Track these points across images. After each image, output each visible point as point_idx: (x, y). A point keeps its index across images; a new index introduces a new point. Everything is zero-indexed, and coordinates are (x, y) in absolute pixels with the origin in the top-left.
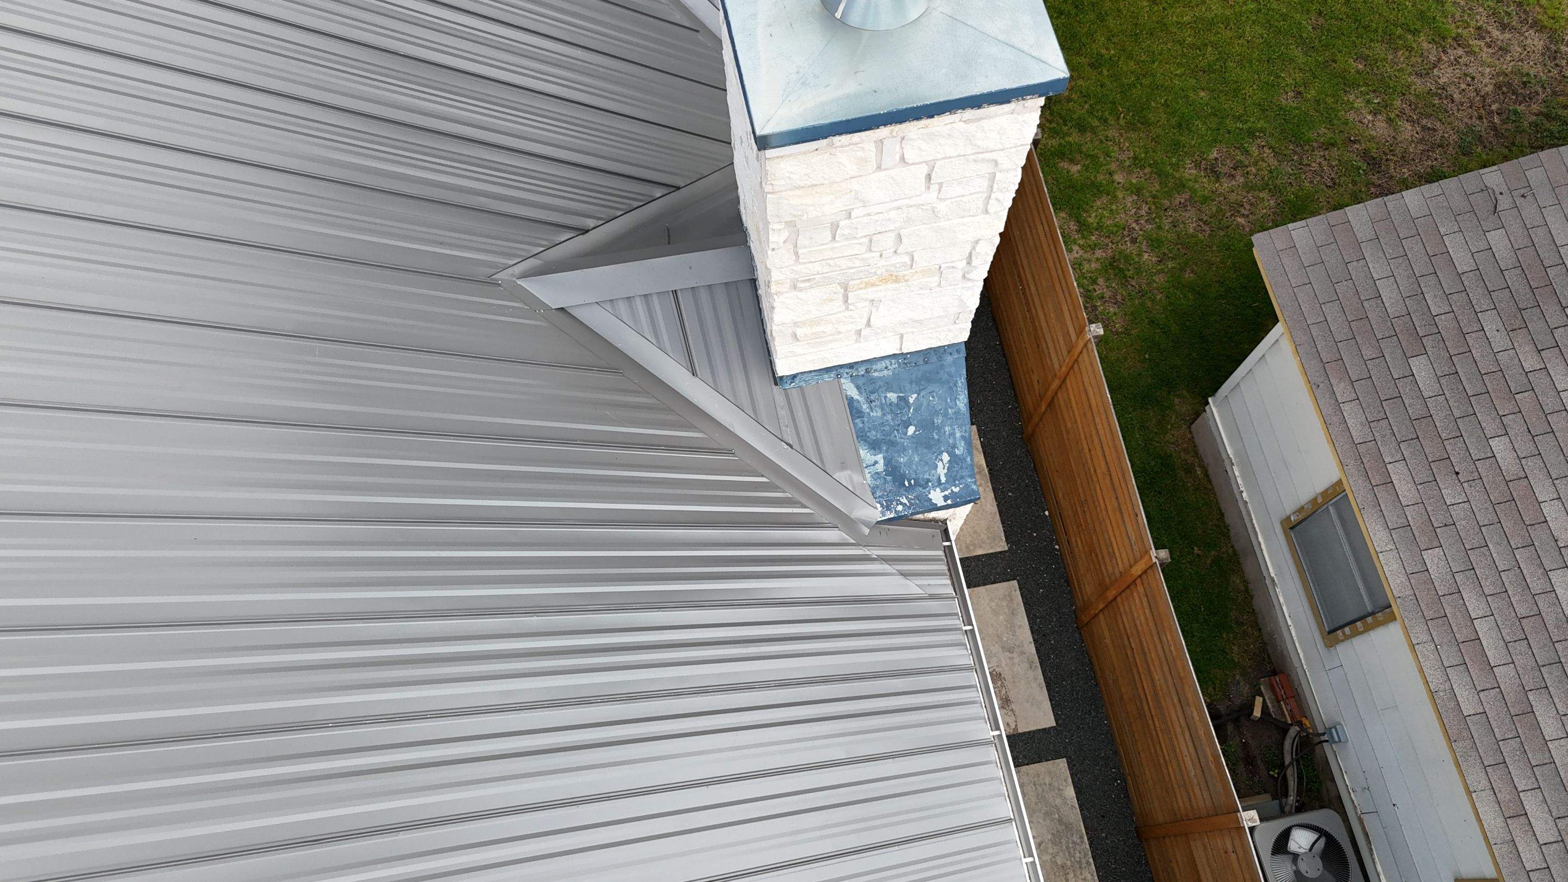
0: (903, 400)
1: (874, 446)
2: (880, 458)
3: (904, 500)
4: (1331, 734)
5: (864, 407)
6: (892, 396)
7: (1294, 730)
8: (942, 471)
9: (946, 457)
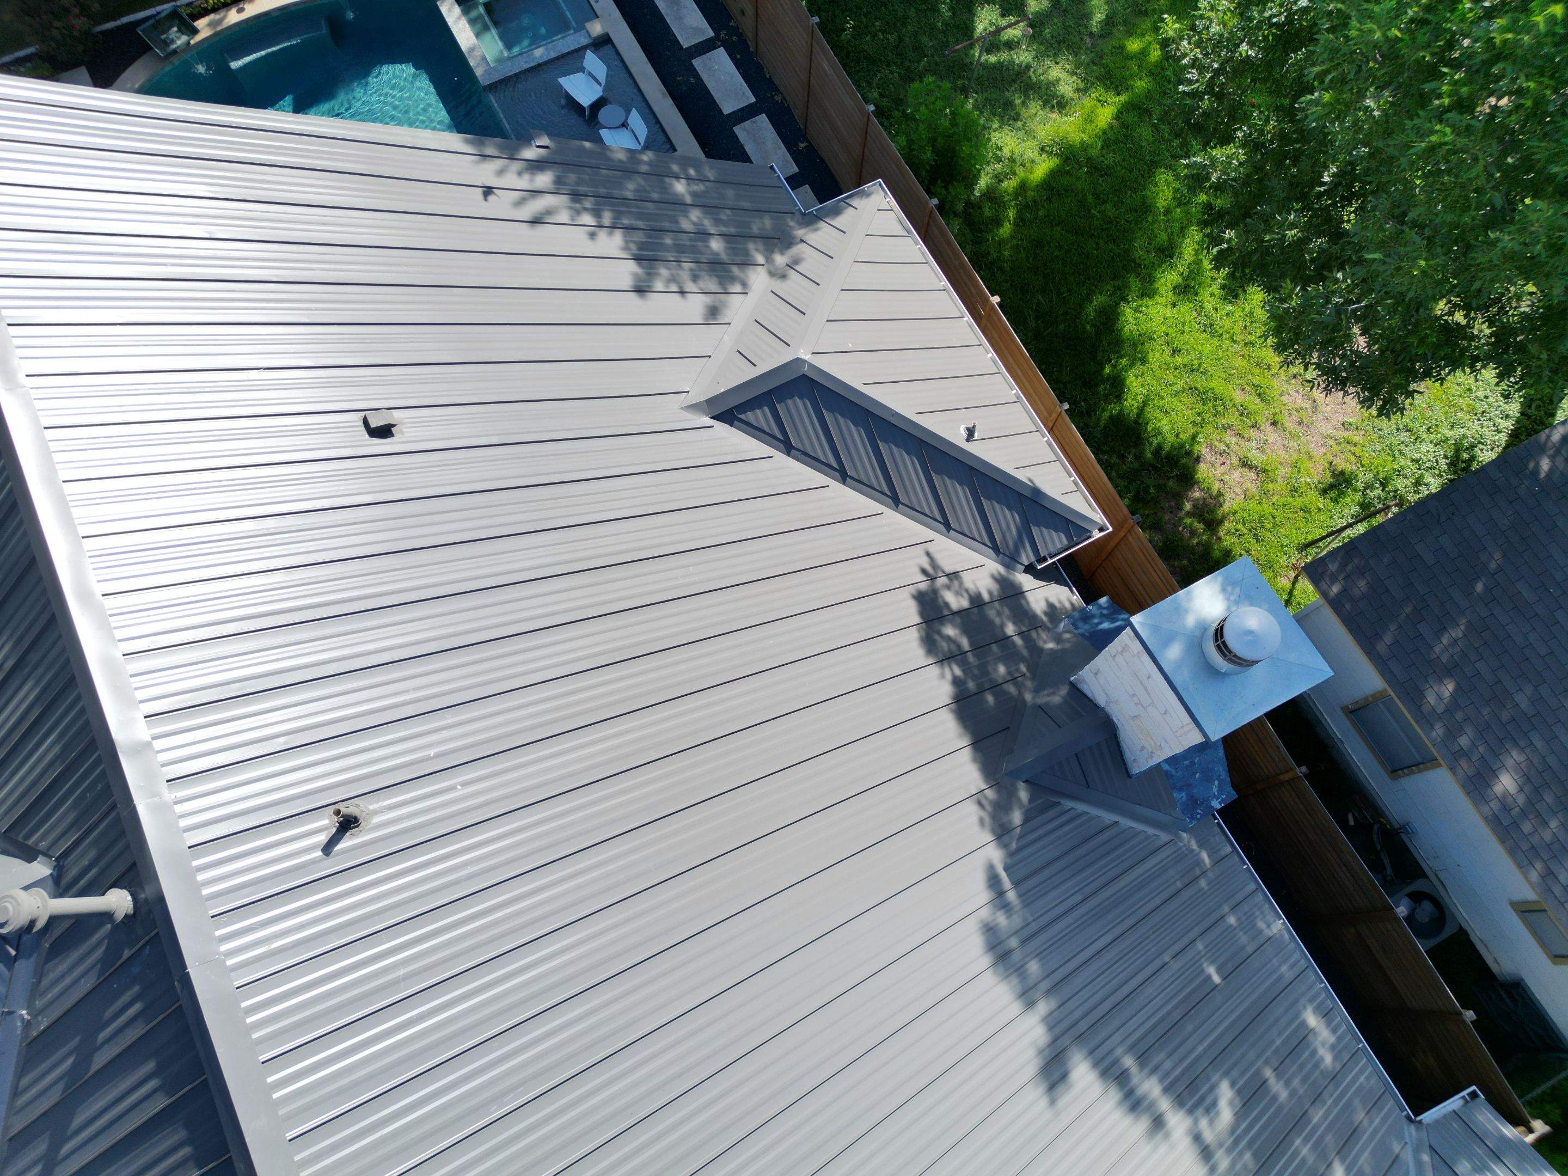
0: (1193, 763)
1: (1180, 790)
2: (1184, 794)
3: (1200, 811)
4: (1405, 828)
5: (1174, 773)
6: (1186, 762)
7: (1376, 827)
8: (1215, 790)
9: (1216, 782)
